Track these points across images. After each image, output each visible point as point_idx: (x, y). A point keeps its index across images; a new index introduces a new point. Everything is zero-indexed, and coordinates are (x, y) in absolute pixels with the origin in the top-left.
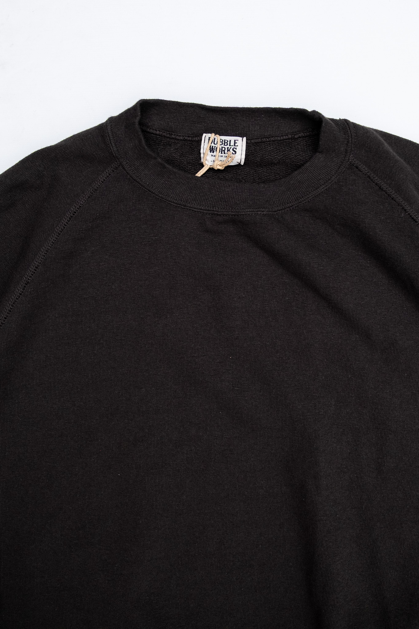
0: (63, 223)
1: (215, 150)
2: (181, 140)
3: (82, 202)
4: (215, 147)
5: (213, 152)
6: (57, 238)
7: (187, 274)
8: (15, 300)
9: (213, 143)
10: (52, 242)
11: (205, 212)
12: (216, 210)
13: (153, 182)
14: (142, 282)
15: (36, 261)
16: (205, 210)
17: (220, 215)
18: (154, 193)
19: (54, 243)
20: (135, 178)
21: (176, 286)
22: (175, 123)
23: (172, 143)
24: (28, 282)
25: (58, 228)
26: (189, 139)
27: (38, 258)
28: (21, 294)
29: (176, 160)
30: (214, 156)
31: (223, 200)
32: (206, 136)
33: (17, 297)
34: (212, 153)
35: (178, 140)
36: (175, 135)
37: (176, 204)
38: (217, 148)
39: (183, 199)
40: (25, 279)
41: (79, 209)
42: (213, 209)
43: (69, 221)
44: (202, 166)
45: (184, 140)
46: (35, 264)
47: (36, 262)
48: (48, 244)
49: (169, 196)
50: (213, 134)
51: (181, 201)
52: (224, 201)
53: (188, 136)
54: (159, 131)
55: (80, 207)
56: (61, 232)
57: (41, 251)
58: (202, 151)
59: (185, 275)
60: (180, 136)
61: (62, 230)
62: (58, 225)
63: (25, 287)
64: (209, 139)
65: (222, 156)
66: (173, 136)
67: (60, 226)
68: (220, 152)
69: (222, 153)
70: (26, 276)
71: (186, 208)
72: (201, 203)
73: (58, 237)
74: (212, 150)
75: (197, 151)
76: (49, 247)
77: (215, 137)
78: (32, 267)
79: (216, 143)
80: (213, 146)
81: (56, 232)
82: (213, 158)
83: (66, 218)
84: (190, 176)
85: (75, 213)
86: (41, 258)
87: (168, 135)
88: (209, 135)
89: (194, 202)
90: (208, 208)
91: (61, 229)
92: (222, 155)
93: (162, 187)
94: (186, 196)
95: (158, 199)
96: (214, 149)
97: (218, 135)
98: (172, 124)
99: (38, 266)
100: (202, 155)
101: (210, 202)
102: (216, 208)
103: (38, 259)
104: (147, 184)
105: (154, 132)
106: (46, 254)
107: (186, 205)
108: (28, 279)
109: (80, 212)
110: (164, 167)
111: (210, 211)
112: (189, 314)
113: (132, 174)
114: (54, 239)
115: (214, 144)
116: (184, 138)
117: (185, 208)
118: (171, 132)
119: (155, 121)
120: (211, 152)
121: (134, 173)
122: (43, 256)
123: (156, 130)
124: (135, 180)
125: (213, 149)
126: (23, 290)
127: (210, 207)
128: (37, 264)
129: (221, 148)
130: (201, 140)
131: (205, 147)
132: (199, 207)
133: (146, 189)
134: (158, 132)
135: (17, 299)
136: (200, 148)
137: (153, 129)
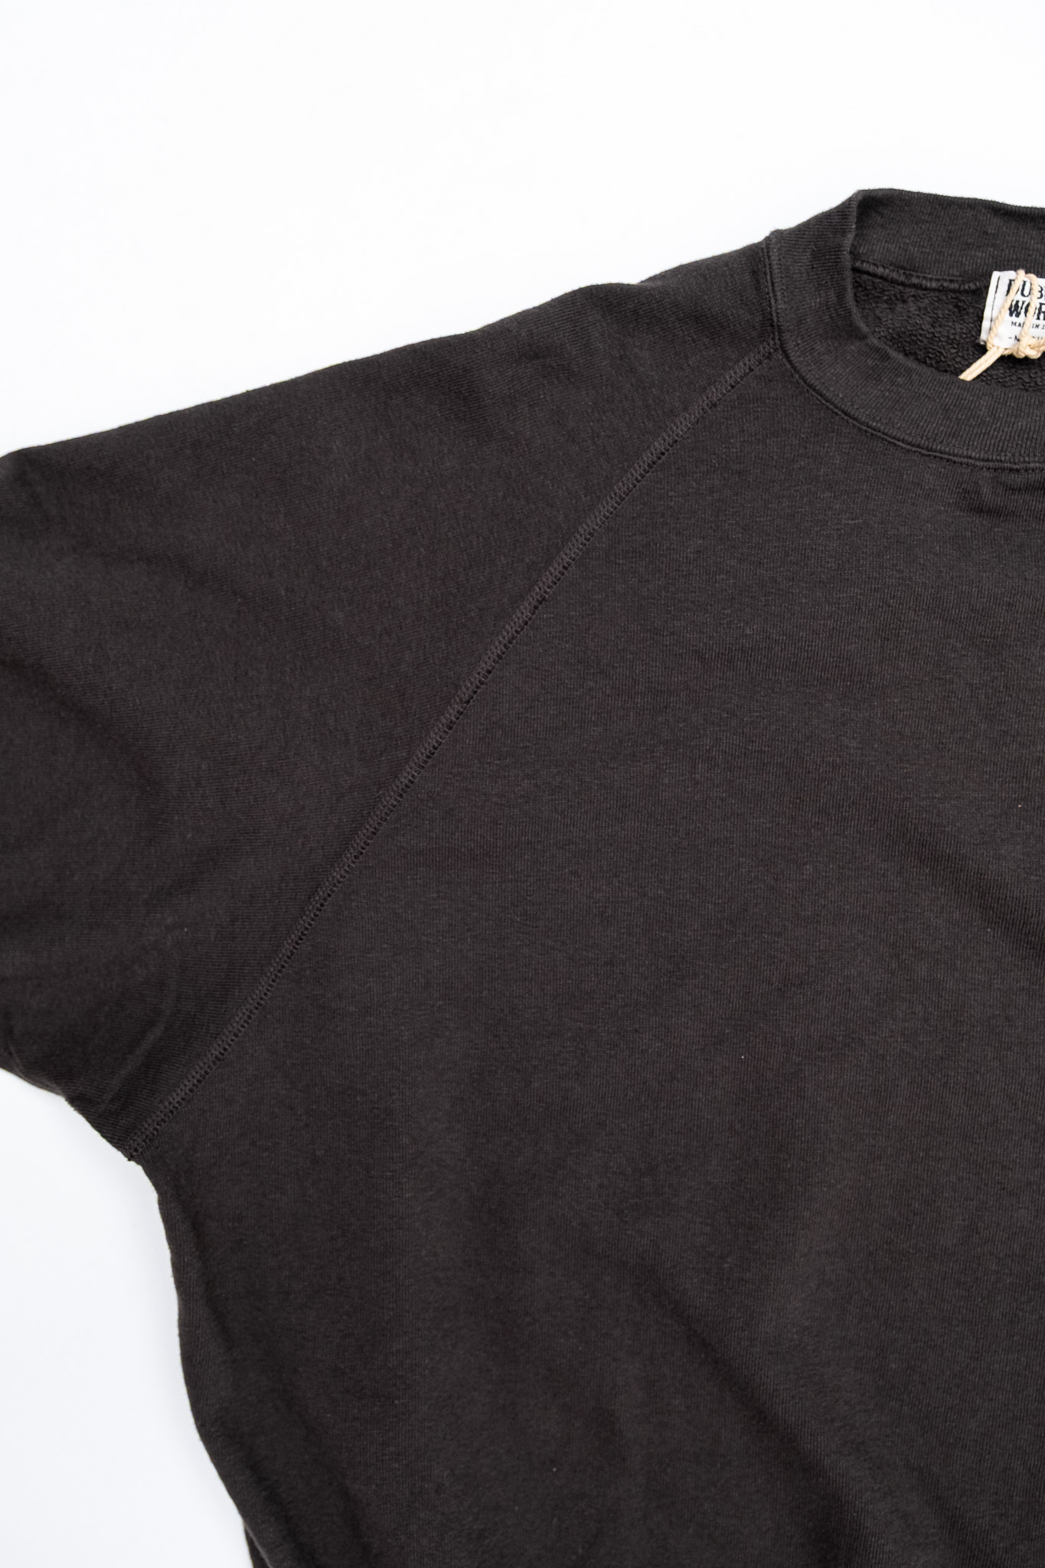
0: (632, 475)
1: (1023, 311)
2: (934, 290)
3: (682, 430)
4: (1023, 303)
5: (1018, 315)
6: (616, 508)
7: (929, 607)
8: (513, 635)
9: (1020, 292)
10: (605, 515)
11: (978, 463)
12: (1008, 458)
13: (854, 394)
14: (819, 622)
15: (566, 554)
16: (979, 459)
17: (1018, 471)
18: (855, 419)
19: (607, 518)
20: (813, 382)
21: (898, 633)
22: (923, 247)
23: (908, 298)
24: (544, 599)
25: (620, 484)
26: (952, 286)
27: (571, 547)
28: (526, 623)
29: (921, 335)
30: (1017, 324)
31: (1026, 436)
32: (1000, 279)
33: (519, 627)
34: (1014, 318)
35: (926, 289)
36: (918, 277)
37: (909, 444)
38: (1028, 305)
39: (926, 434)
40: (538, 590)
41: (671, 446)
42: (998, 458)
43: (648, 472)
44: (983, 350)
45: (939, 290)
46: (562, 559)
47: (564, 556)
48: (596, 517)
49: (893, 427)
50: (1022, 272)
51: (922, 438)
52: (1027, 439)
53: (951, 281)
54: (883, 267)
55: (676, 441)
56: (627, 495)
57: (578, 532)
58: (987, 314)
59: (923, 609)
60: (931, 279)
61: (630, 491)
62: (622, 478)
63: (536, 607)
64: (1010, 285)
65: (1037, 326)
66: (915, 280)
67: (625, 482)
68: (1036, 316)
69: (1038, 318)
70: (541, 584)
71: (933, 455)
72: (971, 443)
73: (619, 504)
74: (1014, 310)
75: (973, 313)
76: (597, 525)
77: (1025, 279)
78: (556, 565)
79: (1026, 292)
80: (1018, 302)
81: (615, 494)
82: (1016, 330)
83: (642, 464)
84: (946, 377)
85: (663, 454)
86: (578, 548)
87: (902, 278)
88: (1010, 274)
89: (954, 441)
90: (986, 456)
91: (628, 489)
92: (1038, 322)
93: (876, 405)
94: (934, 425)
95: (866, 431)
96: (1022, 308)
97: (1032, 276)
98: (916, 249)
99: (569, 565)
100: (986, 324)
101: (993, 441)
102: (1006, 455)
103: (570, 549)
104: (841, 396)
105: (871, 269)
106: (588, 540)
107: (934, 447)
108: (545, 592)
109: (674, 453)
110: (886, 357)
111: (992, 461)
112: (924, 701)
113: (805, 371)
114: (610, 508)
115: (1023, 294)
116: (942, 286)
117: (929, 455)
118: (909, 270)
119: (876, 242)
120: (1011, 315)
121: (810, 371)
122: (582, 544)
123: (875, 265)
124: (810, 386)
125: (1018, 307)
126: (532, 614)
127: (993, 454)
128: (568, 560)
129: (1038, 306)
130: (987, 287)
131: (996, 302)
132: (965, 453)
133: (836, 408)
134: (880, 270)
135: (517, 631)
136: (984, 307)
137: (868, 262)
